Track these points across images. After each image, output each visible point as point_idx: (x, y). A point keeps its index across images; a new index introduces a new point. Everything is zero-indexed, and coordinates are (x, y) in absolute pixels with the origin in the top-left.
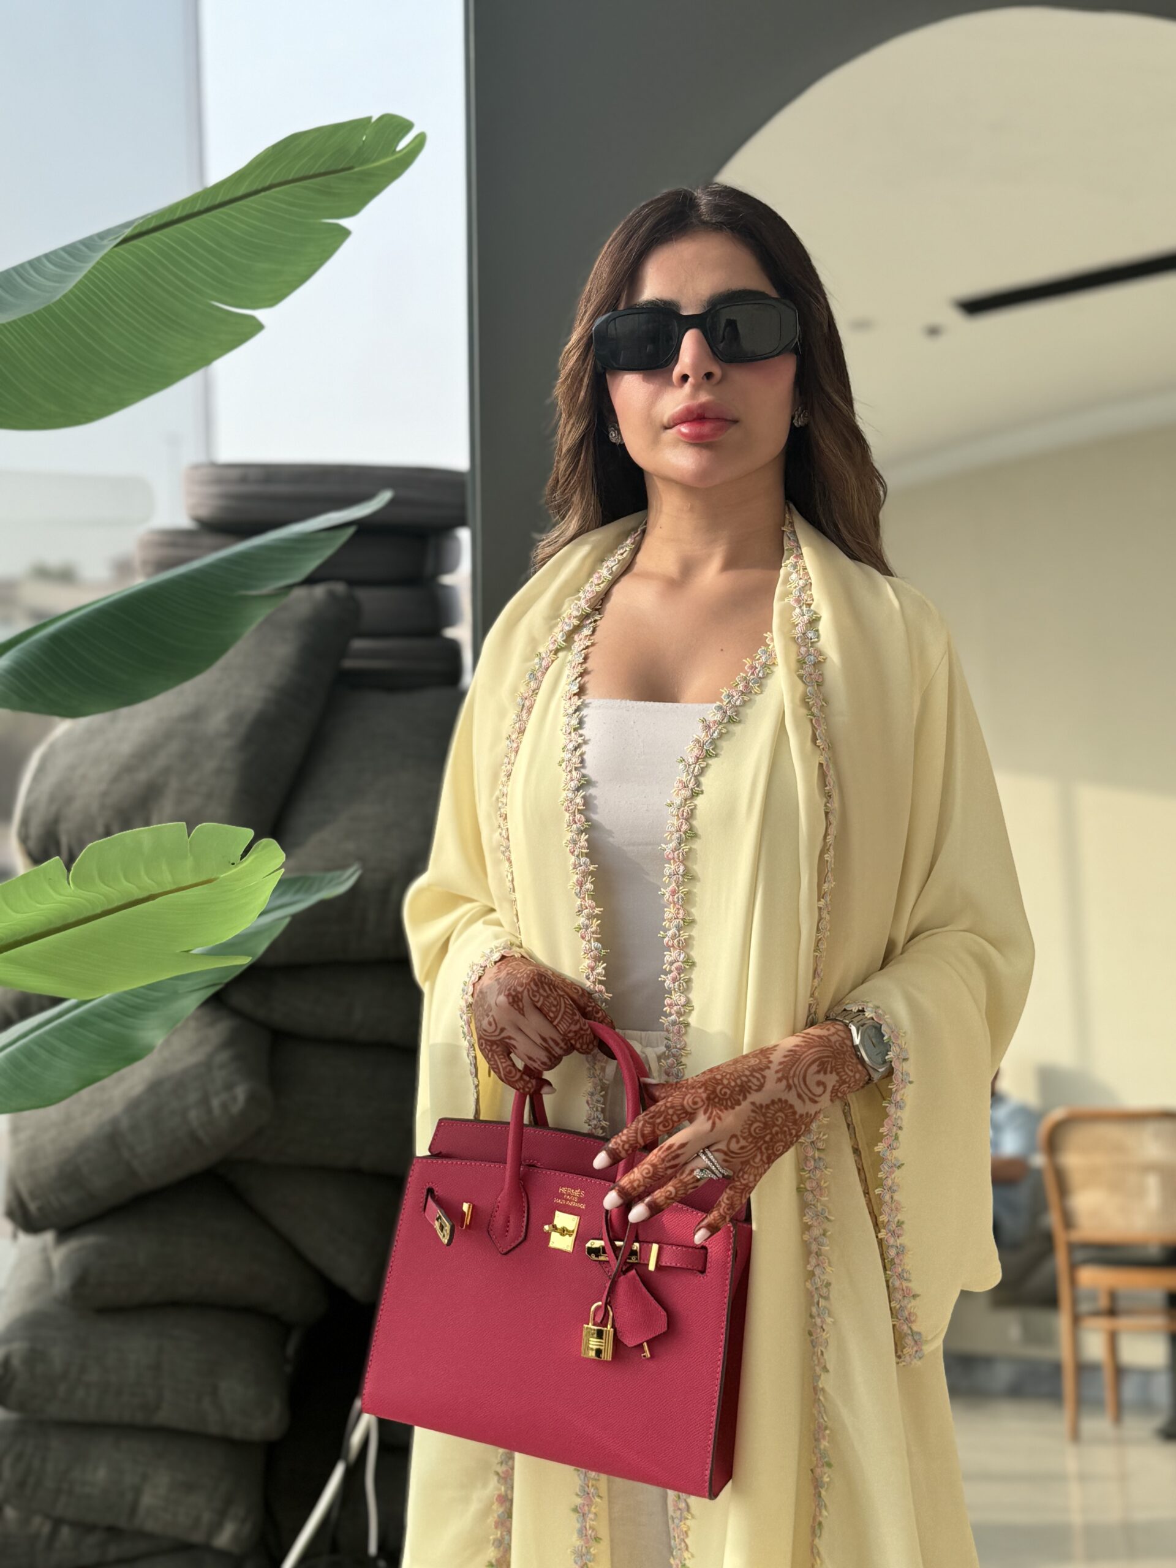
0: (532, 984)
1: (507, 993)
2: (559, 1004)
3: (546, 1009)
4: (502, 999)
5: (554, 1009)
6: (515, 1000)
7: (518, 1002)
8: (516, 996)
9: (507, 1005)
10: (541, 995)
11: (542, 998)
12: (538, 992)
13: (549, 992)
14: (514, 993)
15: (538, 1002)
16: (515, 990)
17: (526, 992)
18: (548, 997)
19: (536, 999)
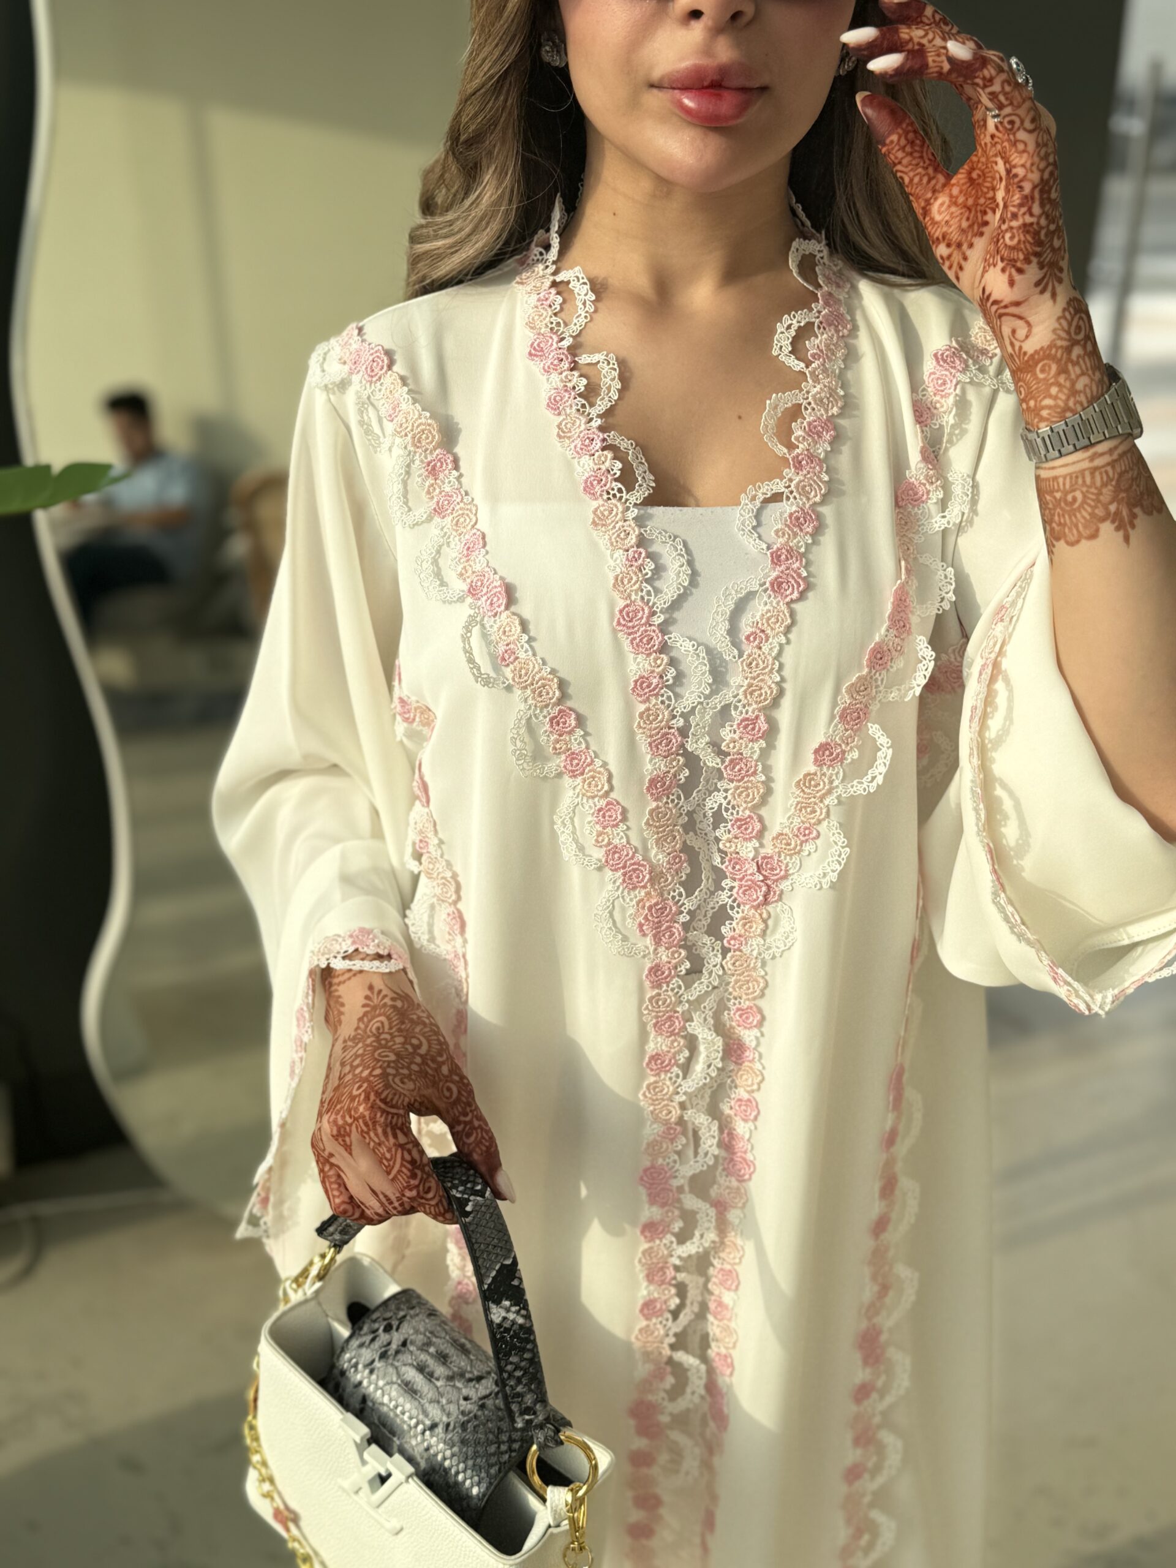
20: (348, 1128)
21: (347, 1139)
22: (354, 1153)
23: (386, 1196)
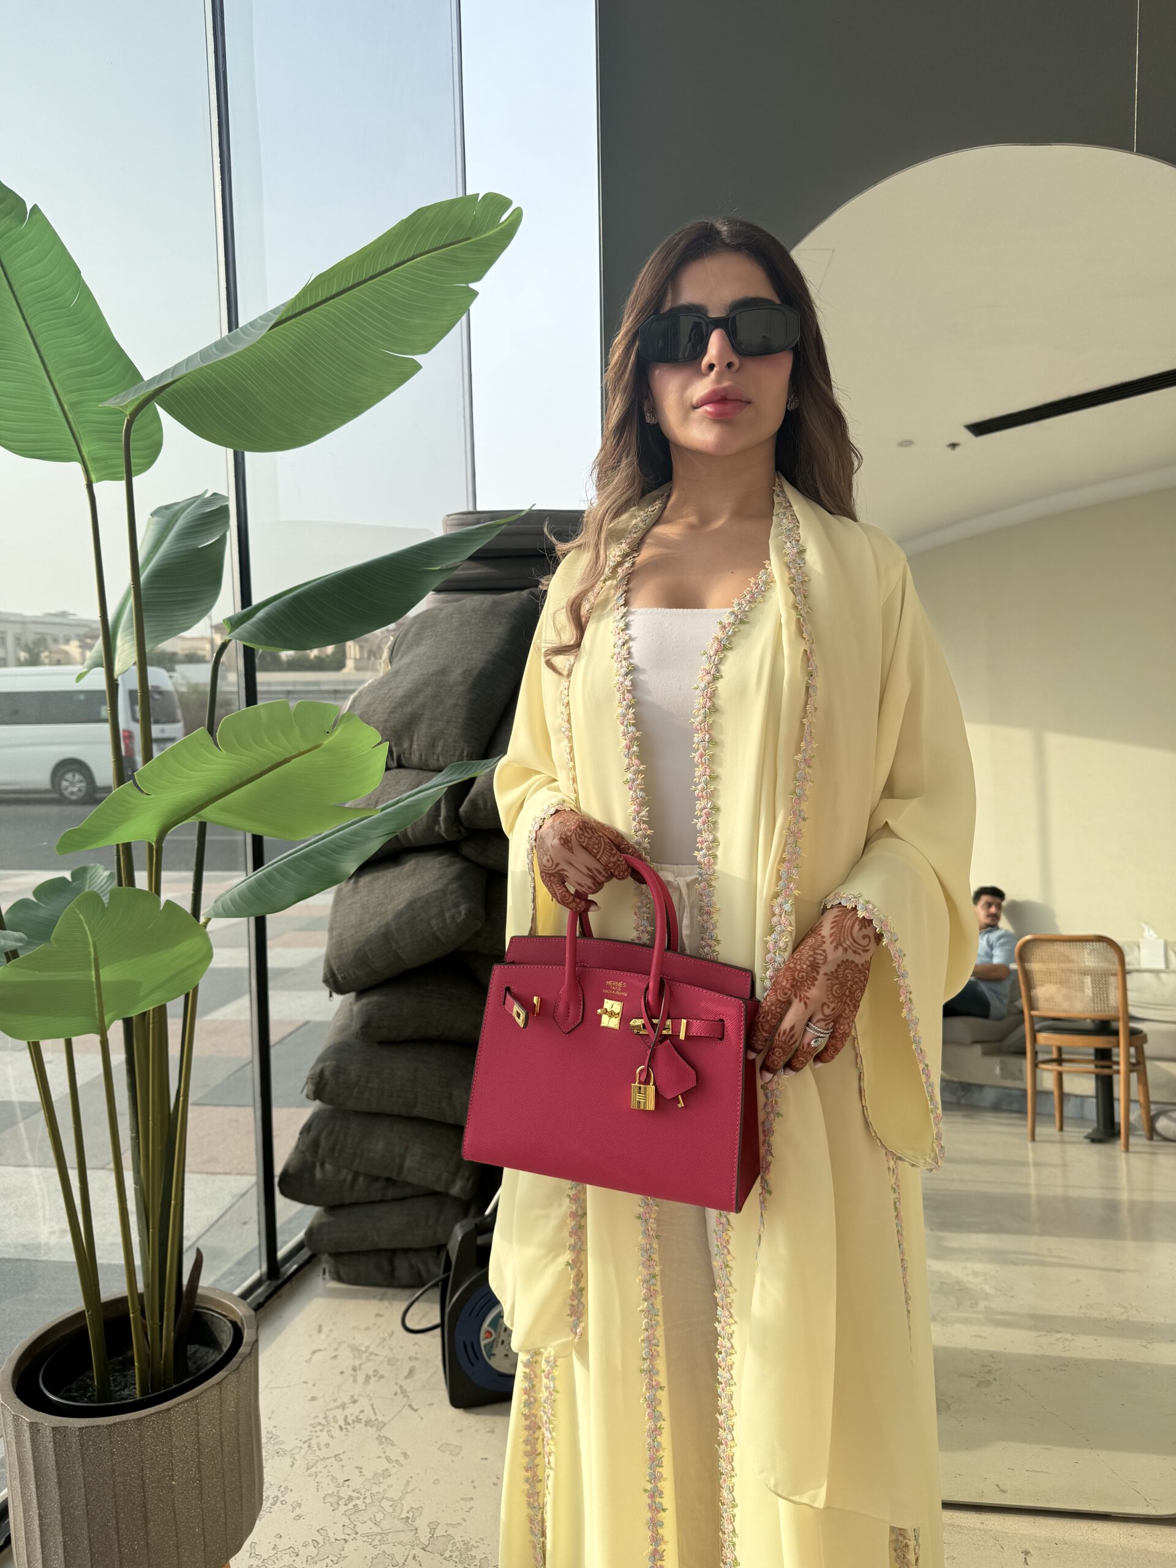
0: (578, 829)
1: (559, 837)
2: (600, 842)
3: (590, 847)
4: (556, 841)
5: (596, 847)
6: (565, 842)
7: (567, 843)
8: (566, 839)
9: (560, 846)
10: (585, 837)
11: (586, 839)
12: (583, 834)
13: (592, 834)
14: (564, 837)
15: (583, 842)
16: (565, 834)
17: (574, 836)
18: (591, 838)
19: (582, 840)
20: (569, 838)
21: (570, 844)
22: (575, 851)
23: (597, 870)
